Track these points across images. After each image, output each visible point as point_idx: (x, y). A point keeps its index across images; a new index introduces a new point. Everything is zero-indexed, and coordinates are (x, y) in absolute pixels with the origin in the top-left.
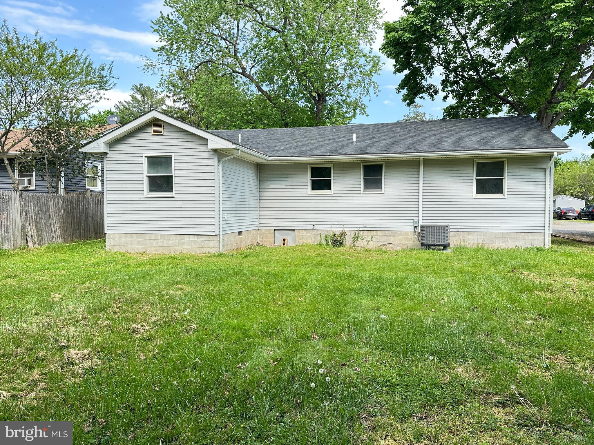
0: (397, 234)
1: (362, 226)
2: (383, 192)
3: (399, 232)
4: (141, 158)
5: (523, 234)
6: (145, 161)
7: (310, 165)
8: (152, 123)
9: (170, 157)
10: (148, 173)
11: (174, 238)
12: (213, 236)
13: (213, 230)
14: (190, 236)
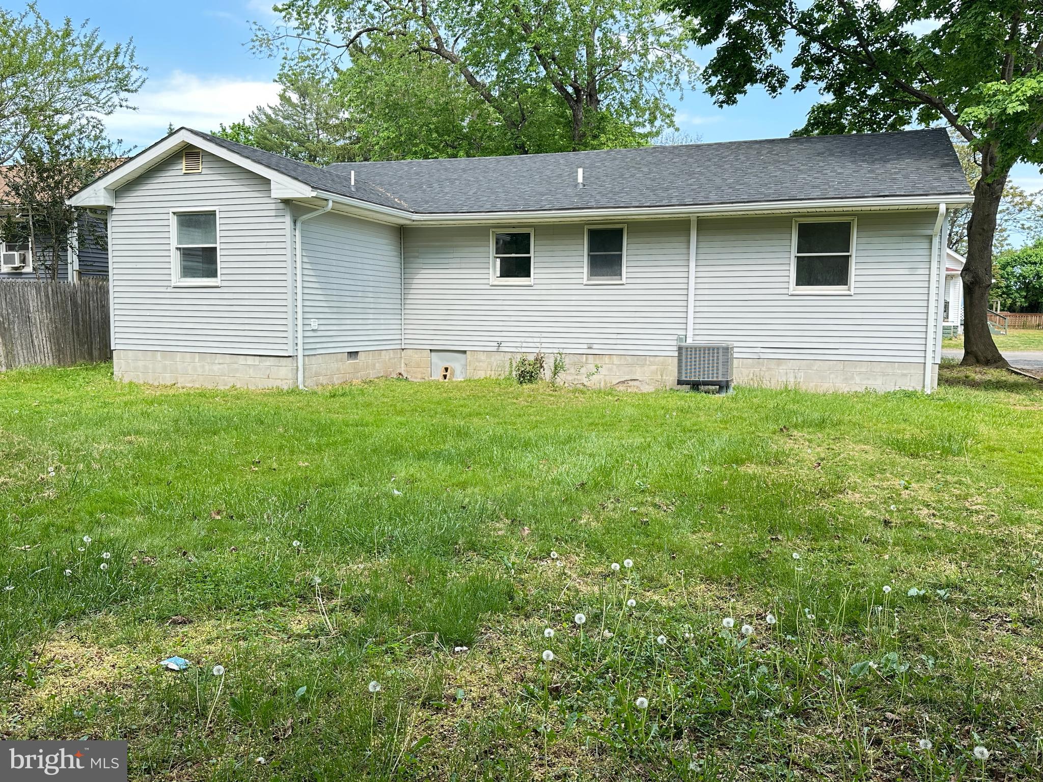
0: (648, 363)
1: (585, 346)
2: (624, 281)
3: (652, 359)
4: (165, 217)
5: (883, 365)
6: (173, 221)
7: (494, 230)
8: (184, 152)
9: (213, 213)
10: (179, 242)
11: (221, 361)
12: (285, 359)
13: (284, 347)
14: (248, 357)
